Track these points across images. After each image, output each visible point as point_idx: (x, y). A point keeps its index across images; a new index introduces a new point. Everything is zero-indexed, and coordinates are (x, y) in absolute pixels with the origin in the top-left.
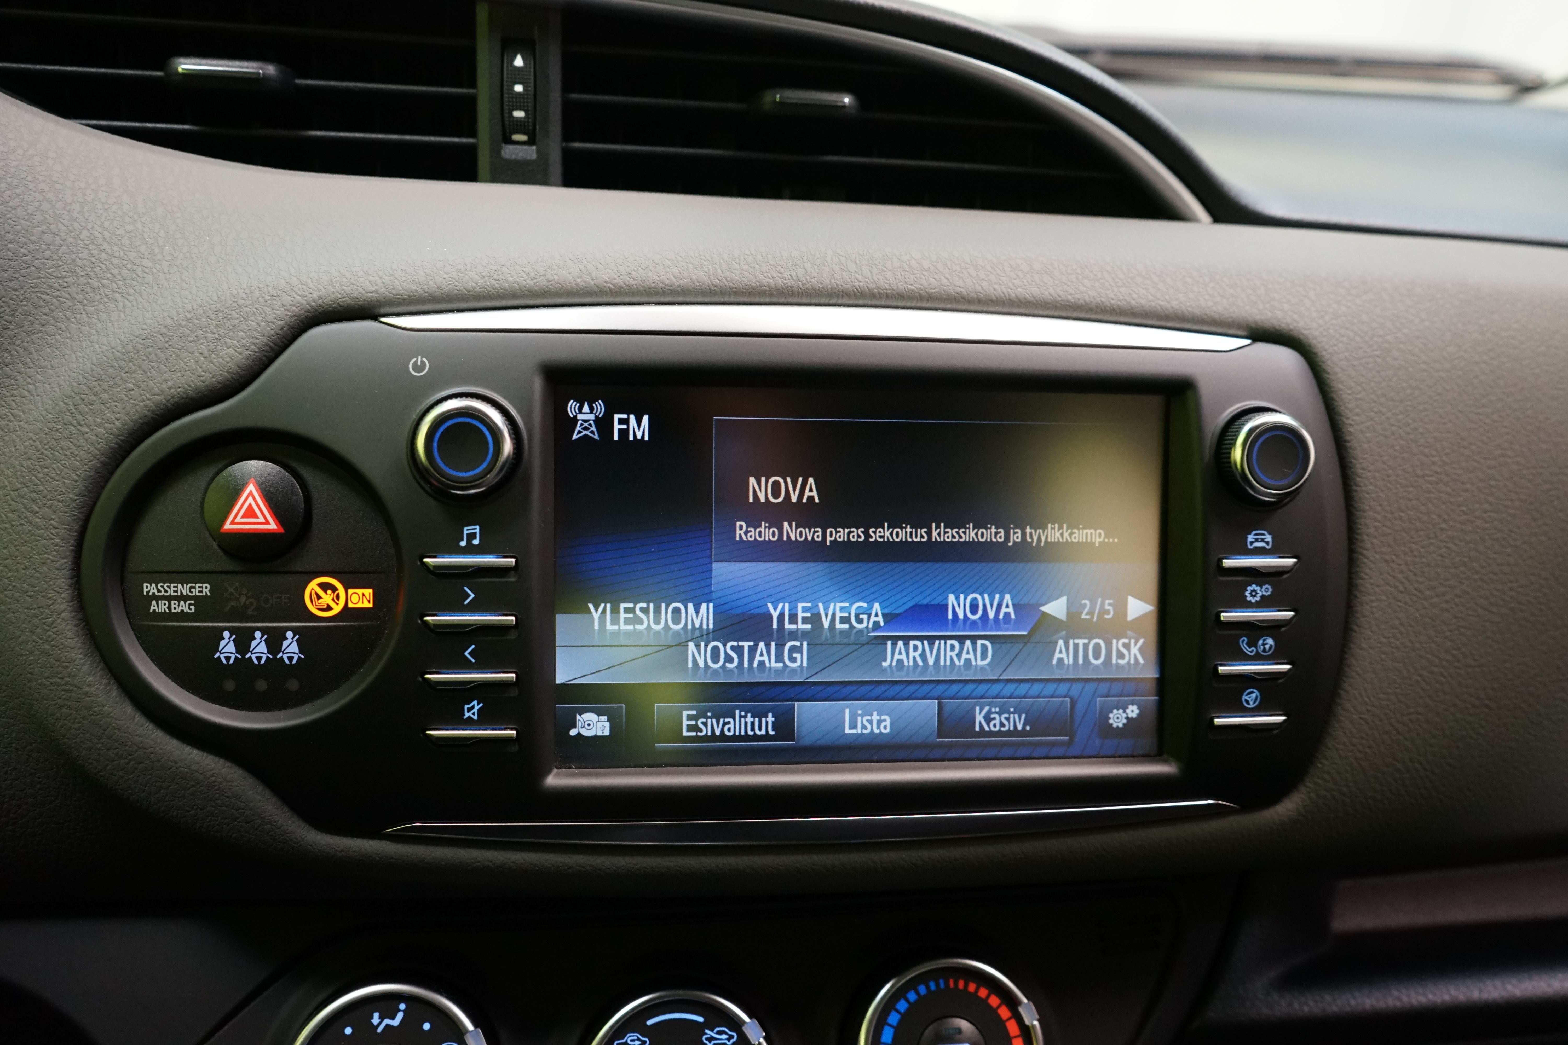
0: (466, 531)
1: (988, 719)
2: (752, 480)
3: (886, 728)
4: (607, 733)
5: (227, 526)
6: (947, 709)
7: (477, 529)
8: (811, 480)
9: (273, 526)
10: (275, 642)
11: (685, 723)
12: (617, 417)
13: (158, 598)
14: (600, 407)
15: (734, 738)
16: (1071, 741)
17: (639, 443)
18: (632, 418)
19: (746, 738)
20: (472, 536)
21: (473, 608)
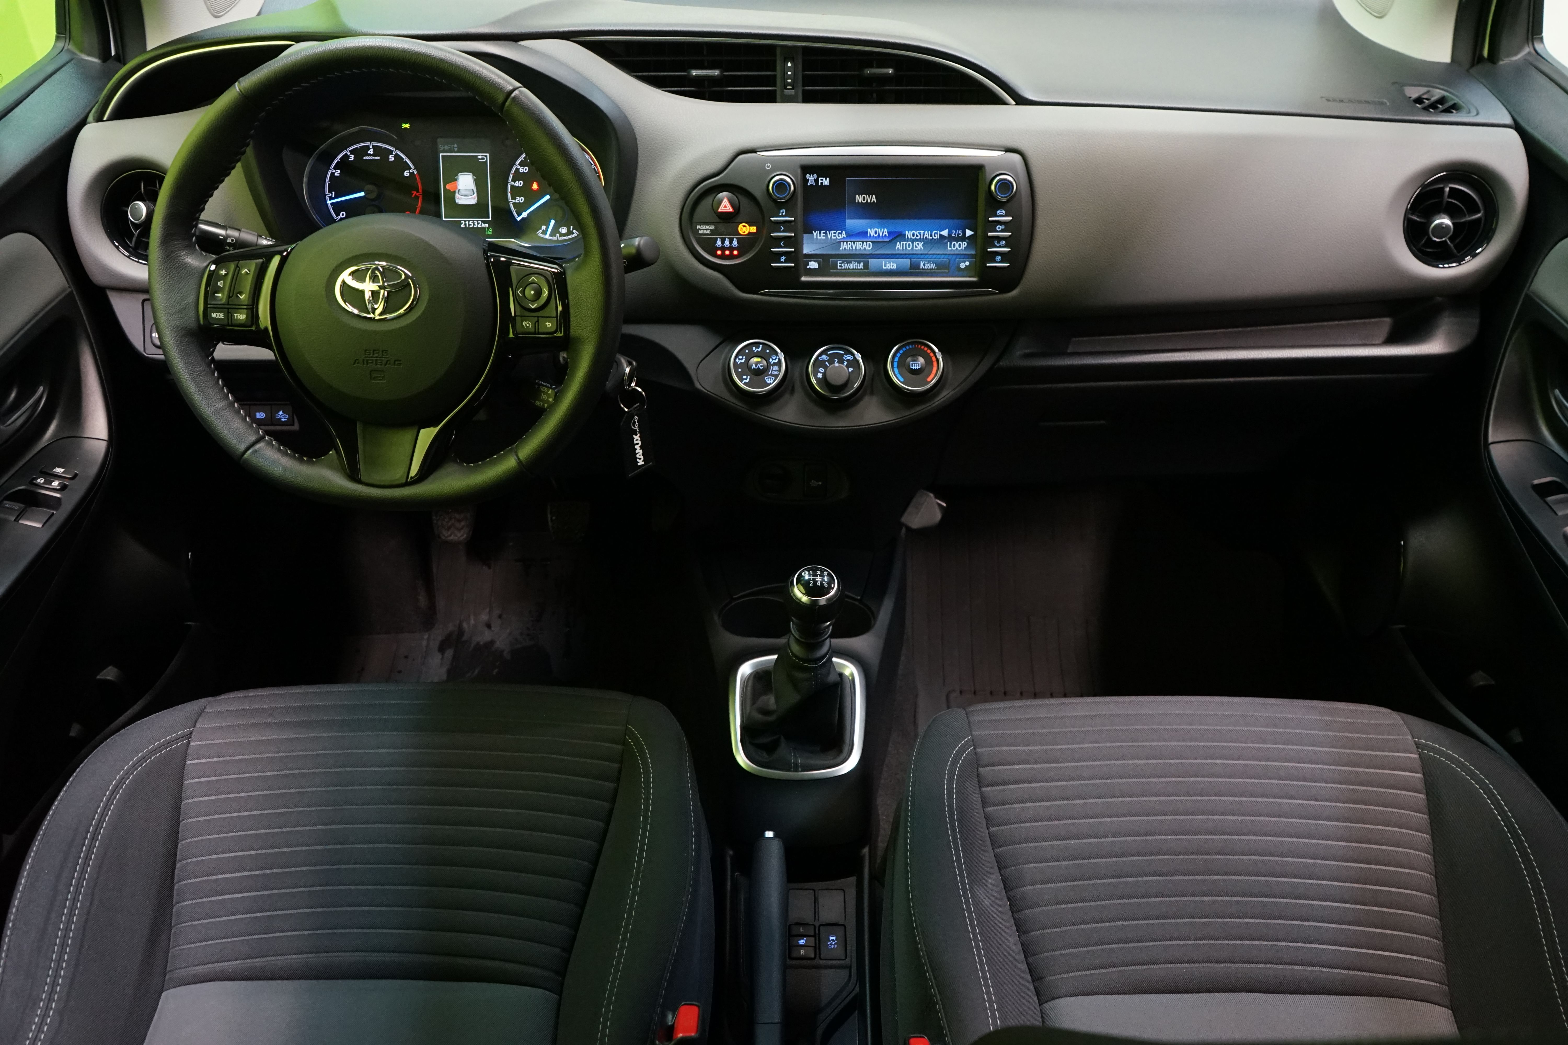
0: (781, 211)
1: (924, 265)
2: (857, 196)
3: (895, 267)
4: (817, 267)
5: (720, 210)
6: (912, 262)
7: (784, 210)
8: (874, 196)
9: (731, 210)
10: (731, 242)
11: (839, 265)
12: (820, 179)
13: (701, 230)
14: (815, 176)
15: (852, 269)
16: (949, 272)
17: (826, 186)
18: (824, 179)
19: (855, 269)
20: (783, 212)
21: (783, 231)
